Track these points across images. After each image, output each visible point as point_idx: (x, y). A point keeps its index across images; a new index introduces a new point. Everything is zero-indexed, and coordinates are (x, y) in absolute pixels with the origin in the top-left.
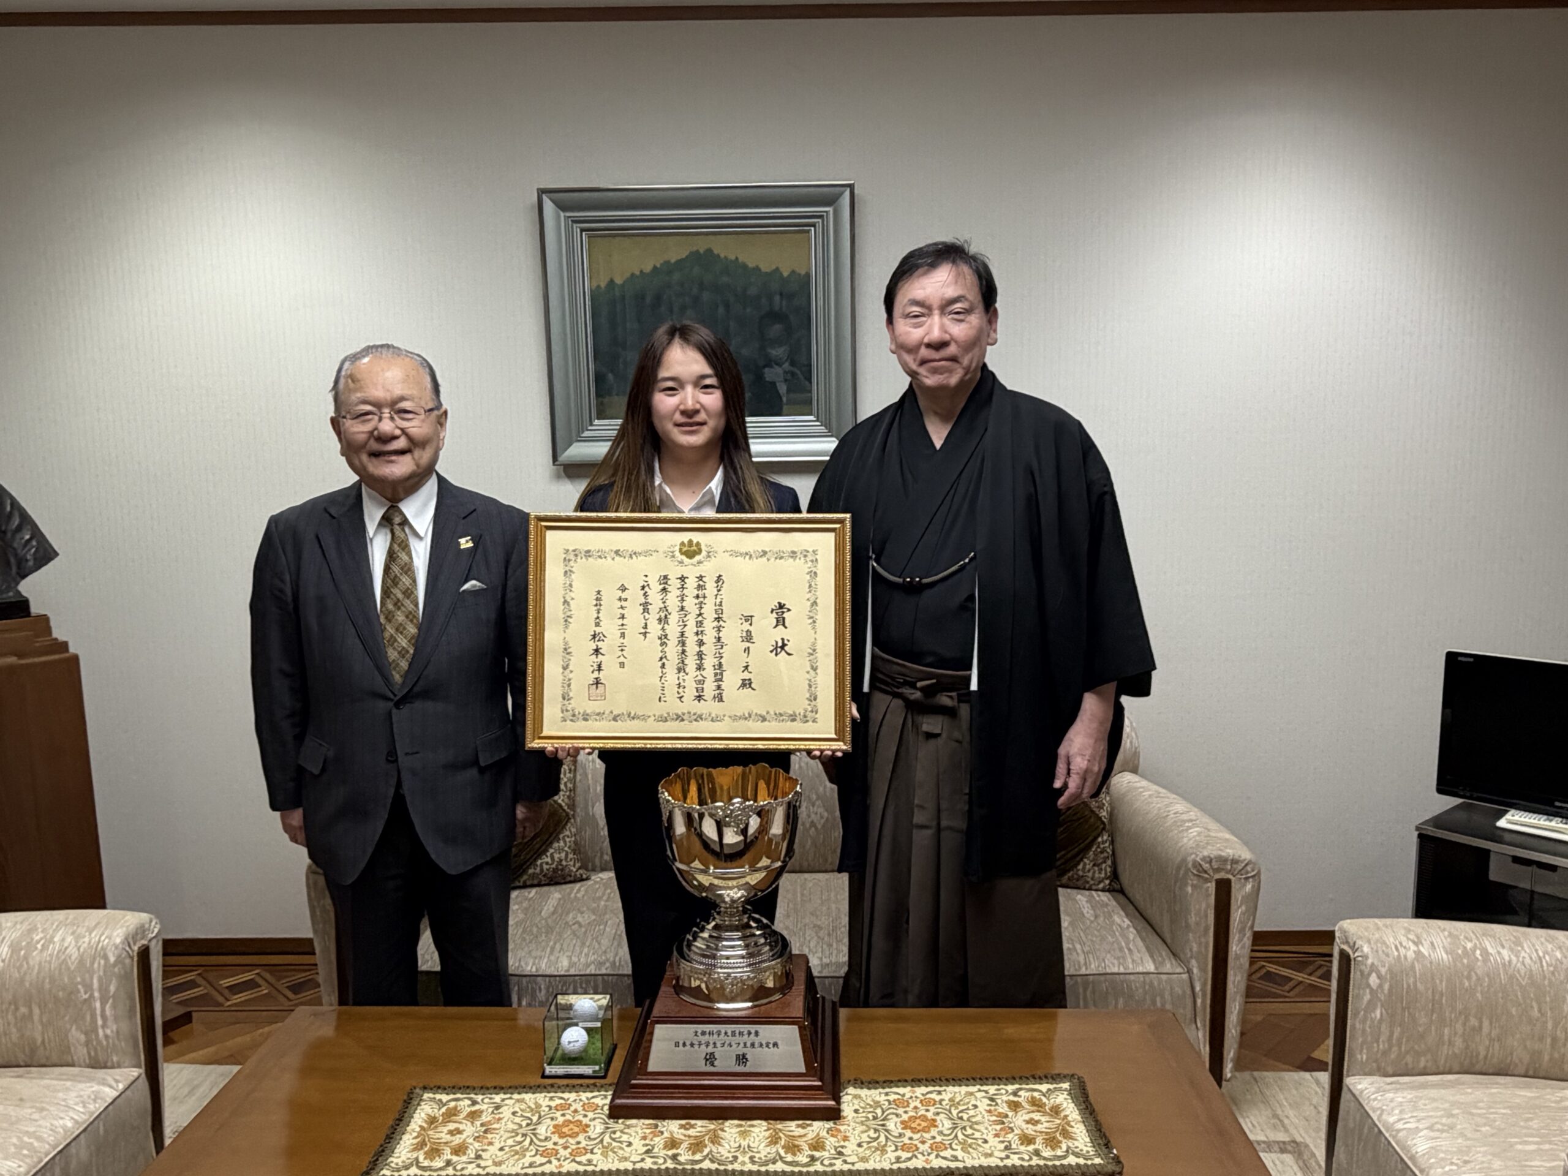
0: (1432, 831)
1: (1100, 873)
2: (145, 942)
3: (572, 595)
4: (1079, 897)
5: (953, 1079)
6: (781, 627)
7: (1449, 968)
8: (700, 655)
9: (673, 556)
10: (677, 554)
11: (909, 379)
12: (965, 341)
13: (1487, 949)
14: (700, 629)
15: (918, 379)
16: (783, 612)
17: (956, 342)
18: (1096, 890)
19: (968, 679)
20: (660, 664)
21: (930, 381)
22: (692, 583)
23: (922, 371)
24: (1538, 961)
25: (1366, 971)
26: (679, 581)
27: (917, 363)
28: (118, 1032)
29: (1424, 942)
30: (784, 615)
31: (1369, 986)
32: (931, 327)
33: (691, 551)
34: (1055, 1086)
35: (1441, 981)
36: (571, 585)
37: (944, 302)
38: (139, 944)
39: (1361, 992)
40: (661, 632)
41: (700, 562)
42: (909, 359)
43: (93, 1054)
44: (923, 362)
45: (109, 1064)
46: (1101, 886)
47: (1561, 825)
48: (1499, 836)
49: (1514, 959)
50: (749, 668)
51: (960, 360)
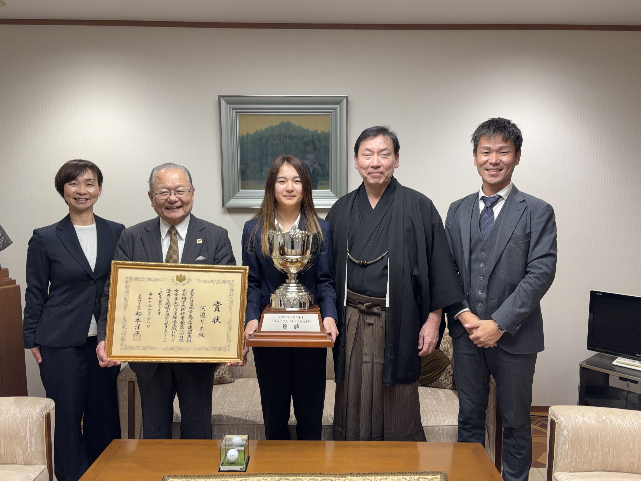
0: (585, 365)
1: (448, 381)
2: (48, 411)
3: (128, 296)
4: (439, 391)
5: (391, 473)
6: (217, 312)
7: (596, 427)
8: (182, 323)
9: (173, 281)
10: (175, 280)
11: (362, 180)
12: (386, 166)
13: (611, 419)
14: (183, 312)
15: (367, 180)
16: (218, 306)
17: (383, 166)
18: (446, 389)
19: (385, 301)
20: (165, 326)
21: (372, 181)
22: (180, 292)
23: (369, 177)
24: (632, 424)
25: (562, 428)
26: (175, 291)
27: (367, 174)
28: (36, 449)
29: (585, 415)
30: (219, 307)
31: (563, 434)
32: (373, 160)
33: (181, 279)
34: (434, 476)
35: (593, 433)
36: (128, 292)
37: (379, 150)
38: (46, 412)
39: (560, 437)
40: (166, 313)
41: (184, 284)
42: (364, 172)
43: (25, 459)
44: (369, 174)
45: (32, 464)
46: (448, 387)
47: (639, 364)
48: (614, 368)
49: (622, 423)
50: (203, 328)
51: (384, 173)
